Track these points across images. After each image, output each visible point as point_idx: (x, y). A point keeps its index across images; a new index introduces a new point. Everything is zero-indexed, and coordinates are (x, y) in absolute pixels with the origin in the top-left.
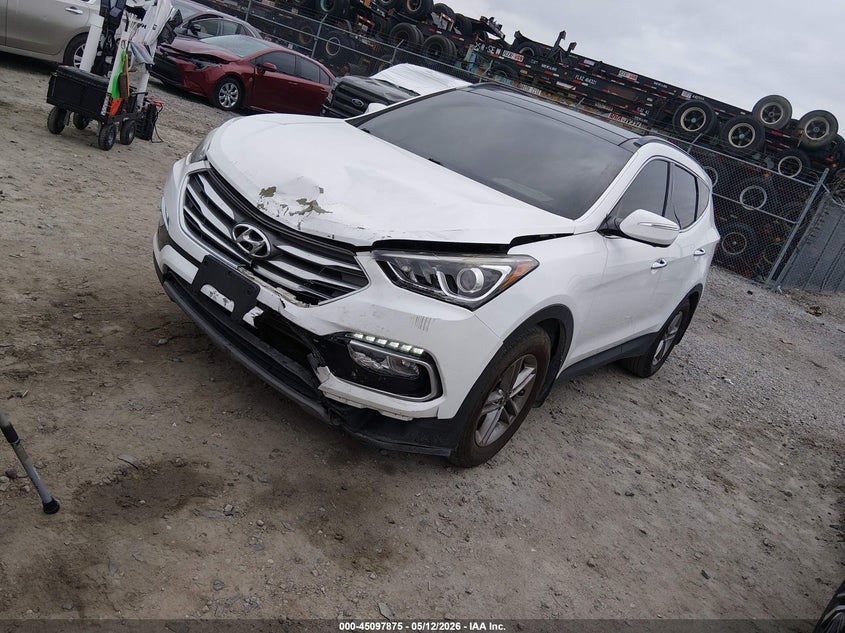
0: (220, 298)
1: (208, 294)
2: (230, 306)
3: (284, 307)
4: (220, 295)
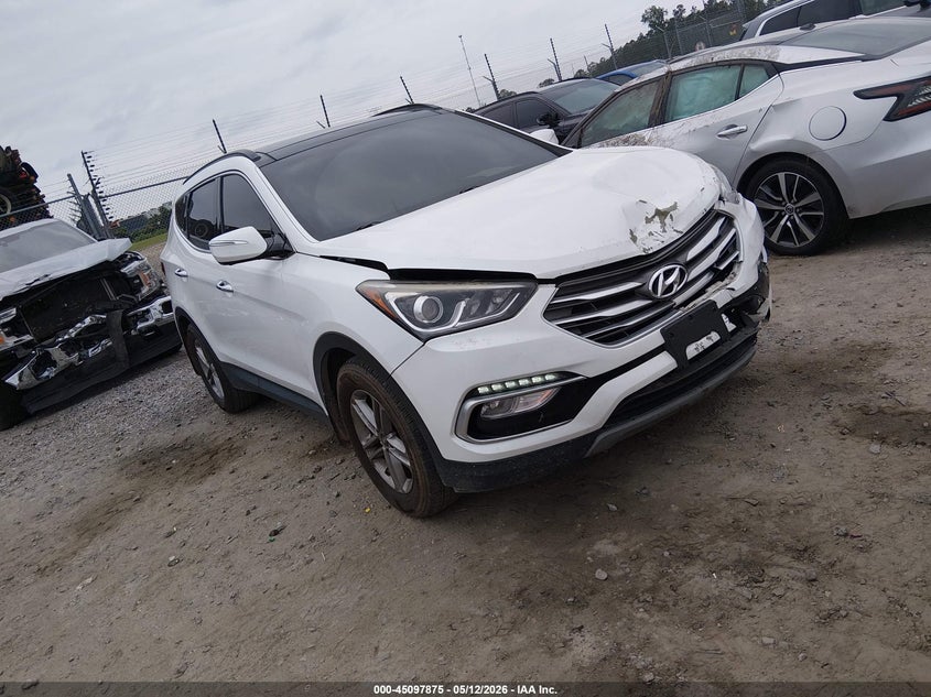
0: (705, 342)
1: (696, 353)
2: (715, 337)
3: (733, 289)
4: (702, 340)
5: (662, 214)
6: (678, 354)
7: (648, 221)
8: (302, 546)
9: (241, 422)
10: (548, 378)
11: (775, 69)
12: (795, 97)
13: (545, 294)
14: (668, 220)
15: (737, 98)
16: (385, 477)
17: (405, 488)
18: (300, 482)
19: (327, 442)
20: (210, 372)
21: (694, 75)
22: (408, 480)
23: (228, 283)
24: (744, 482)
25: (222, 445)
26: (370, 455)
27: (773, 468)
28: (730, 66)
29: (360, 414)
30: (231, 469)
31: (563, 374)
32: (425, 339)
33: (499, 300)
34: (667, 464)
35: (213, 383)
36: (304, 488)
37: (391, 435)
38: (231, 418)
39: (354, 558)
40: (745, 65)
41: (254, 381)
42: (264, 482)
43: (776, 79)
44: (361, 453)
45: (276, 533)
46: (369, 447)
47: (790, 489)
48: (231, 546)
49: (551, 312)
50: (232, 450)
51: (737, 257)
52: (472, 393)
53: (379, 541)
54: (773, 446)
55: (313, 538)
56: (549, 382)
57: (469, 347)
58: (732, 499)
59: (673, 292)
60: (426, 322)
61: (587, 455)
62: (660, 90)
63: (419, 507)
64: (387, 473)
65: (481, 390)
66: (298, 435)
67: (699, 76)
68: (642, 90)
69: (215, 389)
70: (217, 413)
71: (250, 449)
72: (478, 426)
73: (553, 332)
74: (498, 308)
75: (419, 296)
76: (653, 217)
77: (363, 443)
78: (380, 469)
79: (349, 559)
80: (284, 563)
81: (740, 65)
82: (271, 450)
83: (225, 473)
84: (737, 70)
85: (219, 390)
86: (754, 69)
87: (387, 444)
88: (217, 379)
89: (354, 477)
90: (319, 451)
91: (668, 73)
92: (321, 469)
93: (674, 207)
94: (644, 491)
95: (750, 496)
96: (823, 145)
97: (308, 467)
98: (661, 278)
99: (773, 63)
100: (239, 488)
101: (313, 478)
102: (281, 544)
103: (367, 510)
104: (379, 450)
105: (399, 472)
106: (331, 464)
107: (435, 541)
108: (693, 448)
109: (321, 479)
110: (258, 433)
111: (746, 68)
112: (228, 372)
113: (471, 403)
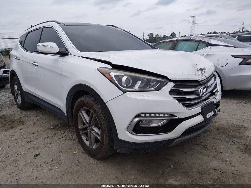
1: (209, 117)
2: (213, 113)
3: (217, 99)
4: (210, 113)
5: (202, 70)
6: (204, 116)
7: (198, 71)
8: (48, 163)
9: (25, 113)
10: (166, 115)
11: (209, 45)
12: (214, 53)
13: (170, 85)
14: (203, 72)
15: (196, 50)
16: (85, 141)
17: (94, 147)
18: (47, 138)
19: (58, 125)
20: (17, 94)
21: (184, 42)
22: (96, 144)
23: (36, 63)
24: (215, 164)
25: (17, 119)
26: (81, 132)
27: (225, 161)
28: (196, 41)
29: (82, 117)
30: (20, 129)
31: (171, 115)
32: (124, 92)
33: (152, 84)
34: (186, 153)
35: (17, 98)
36: (49, 140)
37: (94, 126)
38: (21, 111)
39: (70, 171)
40: (200, 42)
41: (36, 100)
42: (33, 135)
43: (209, 48)
44: (77, 131)
45: (37, 156)
46: (81, 129)
47: (233, 168)
48: (18, 158)
49: (172, 92)
50: (20, 122)
51: (217, 90)
52: (138, 116)
53: (80, 166)
54: (222, 153)
55: (52, 161)
56: (166, 117)
57: (142, 98)
58: (215, 170)
59: (204, 95)
60: (125, 86)
61: (170, 146)
62: (174, 44)
63: (99, 155)
64: (87, 140)
65: (141, 115)
66: (46, 121)
67: (186, 42)
68: (168, 43)
69: (17, 100)
70: (16, 108)
71: (28, 123)
72: (137, 129)
73: (171, 99)
74: (152, 87)
75: (124, 76)
76: (199, 70)
77: (79, 127)
78: (84, 138)
79: (68, 171)
80: (40, 169)
81: (199, 42)
82: (36, 124)
83: (17, 129)
84: (198, 43)
85: (19, 101)
86: (202, 44)
87: (91, 129)
88: (19, 97)
89: (69, 139)
90: (55, 128)
91: (177, 40)
92: (55, 134)
93: (205, 69)
94: (181, 162)
95: (220, 169)
96: (220, 68)
97: (51, 133)
98: (202, 89)
99: (209, 43)
100: (22, 136)
101: (52, 137)
102: (38, 160)
103: (75, 153)
104: (86, 131)
105: (93, 140)
106: (59, 133)
107: (104, 169)
108: (194, 149)
109: (55, 138)
110: (31, 118)
111: (200, 43)
112: (25, 95)
113: (137, 119)
